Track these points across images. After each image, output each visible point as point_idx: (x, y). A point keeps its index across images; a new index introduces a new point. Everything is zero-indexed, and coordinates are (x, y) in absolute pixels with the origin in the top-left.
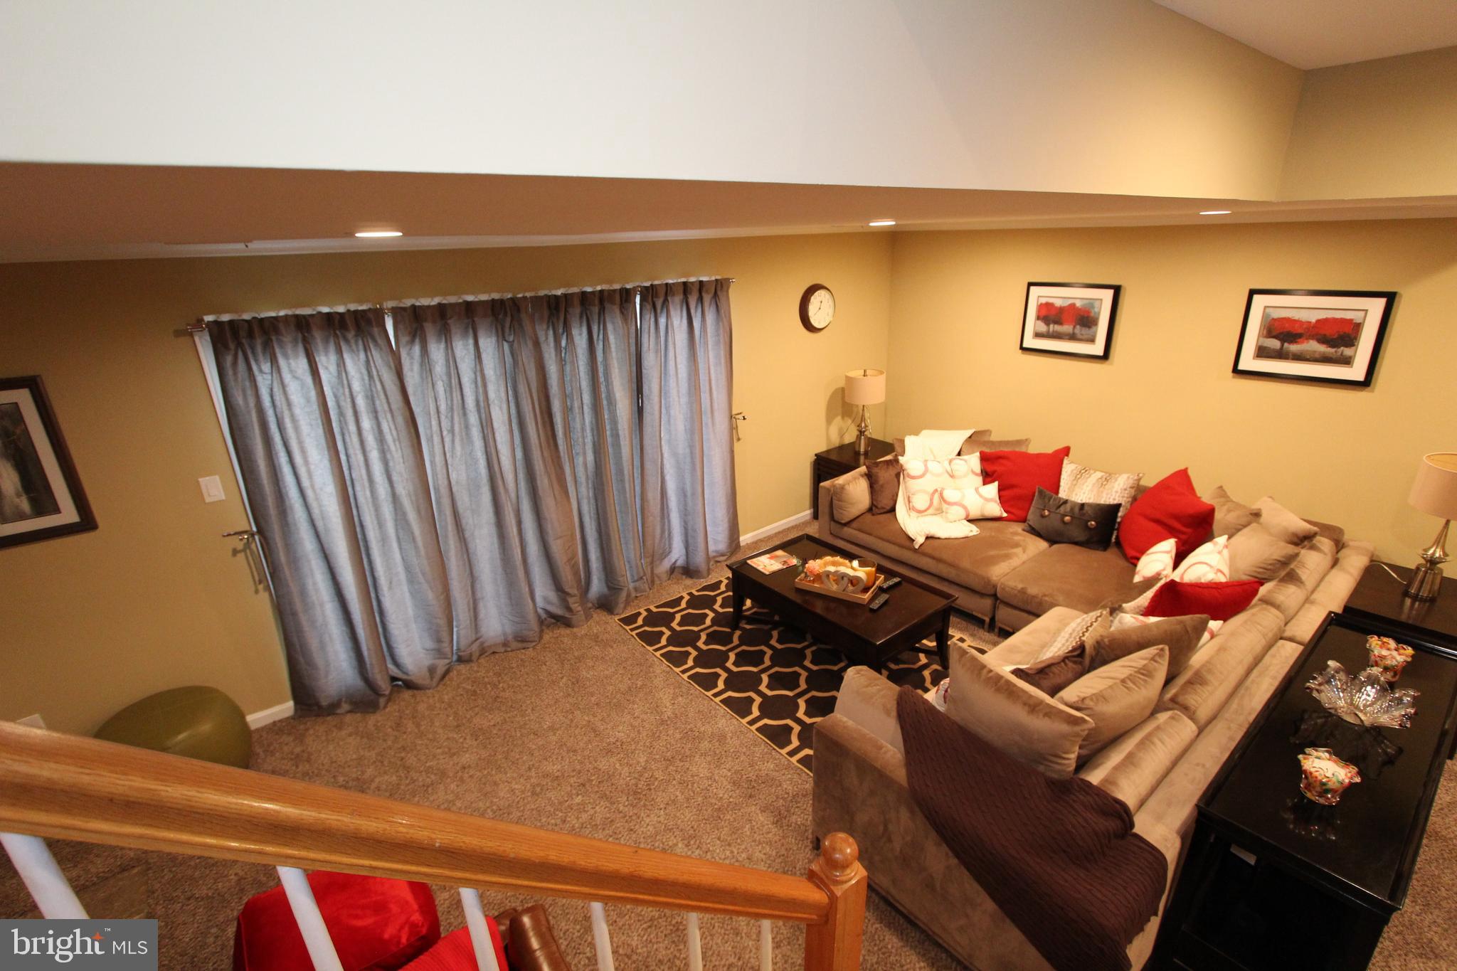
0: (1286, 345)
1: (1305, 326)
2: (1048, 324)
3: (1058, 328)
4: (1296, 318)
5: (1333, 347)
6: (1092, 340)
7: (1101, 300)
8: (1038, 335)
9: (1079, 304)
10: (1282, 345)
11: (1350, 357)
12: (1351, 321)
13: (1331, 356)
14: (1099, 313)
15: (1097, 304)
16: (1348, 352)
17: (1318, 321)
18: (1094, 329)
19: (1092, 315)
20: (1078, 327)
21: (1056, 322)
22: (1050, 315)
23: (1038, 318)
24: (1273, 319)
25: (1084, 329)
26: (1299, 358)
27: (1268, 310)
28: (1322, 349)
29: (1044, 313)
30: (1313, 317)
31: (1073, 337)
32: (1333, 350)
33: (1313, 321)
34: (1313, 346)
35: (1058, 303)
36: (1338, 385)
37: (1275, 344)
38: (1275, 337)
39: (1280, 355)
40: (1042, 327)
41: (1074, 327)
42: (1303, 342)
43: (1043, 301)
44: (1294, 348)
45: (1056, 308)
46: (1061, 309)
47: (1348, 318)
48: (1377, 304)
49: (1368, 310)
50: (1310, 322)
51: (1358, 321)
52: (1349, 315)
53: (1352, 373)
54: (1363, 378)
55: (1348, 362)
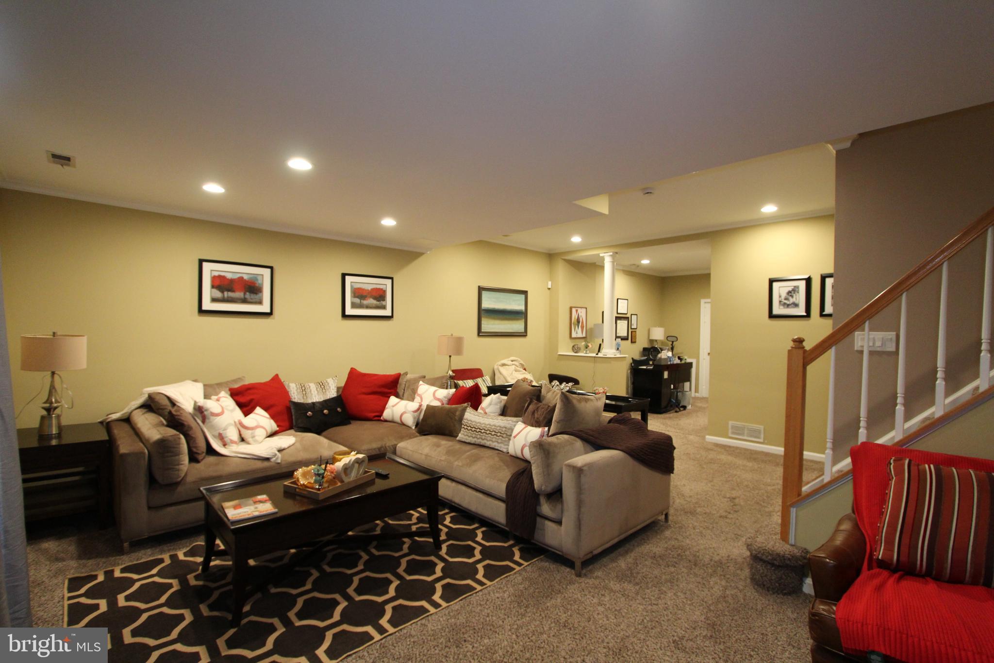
0: (362, 301)
1: (367, 292)
2: (223, 292)
3: (231, 294)
4: (365, 288)
5: (378, 301)
6: (260, 302)
7: (263, 275)
8: (214, 300)
9: (246, 277)
11: (385, 306)
12: (382, 289)
13: (378, 305)
14: (262, 284)
15: (259, 278)
16: (384, 303)
18: (260, 295)
19: (257, 285)
20: (248, 293)
21: (229, 290)
22: (222, 284)
23: (213, 287)
24: (355, 289)
25: (252, 294)
26: (368, 307)
27: (352, 284)
28: (375, 302)
29: (217, 283)
30: (369, 287)
31: (244, 301)
32: (378, 303)
33: (370, 289)
34: (372, 301)
35: (229, 276)
36: (381, 319)
37: (357, 301)
38: (357, 297)
39: (361, 306)
40: (218, 294)
41: (245, 294)
42: (367, 300)
43: (216, 274)
44: (365, 302)
45: (228, 279)
46: (232, 281)
48: (388, 282)
49: (386, 285)
50: (368, 290)
51: (384, 289)
52: (381, 287)
53: (387, 312)
54: (390, 314)
55: (384, 307)
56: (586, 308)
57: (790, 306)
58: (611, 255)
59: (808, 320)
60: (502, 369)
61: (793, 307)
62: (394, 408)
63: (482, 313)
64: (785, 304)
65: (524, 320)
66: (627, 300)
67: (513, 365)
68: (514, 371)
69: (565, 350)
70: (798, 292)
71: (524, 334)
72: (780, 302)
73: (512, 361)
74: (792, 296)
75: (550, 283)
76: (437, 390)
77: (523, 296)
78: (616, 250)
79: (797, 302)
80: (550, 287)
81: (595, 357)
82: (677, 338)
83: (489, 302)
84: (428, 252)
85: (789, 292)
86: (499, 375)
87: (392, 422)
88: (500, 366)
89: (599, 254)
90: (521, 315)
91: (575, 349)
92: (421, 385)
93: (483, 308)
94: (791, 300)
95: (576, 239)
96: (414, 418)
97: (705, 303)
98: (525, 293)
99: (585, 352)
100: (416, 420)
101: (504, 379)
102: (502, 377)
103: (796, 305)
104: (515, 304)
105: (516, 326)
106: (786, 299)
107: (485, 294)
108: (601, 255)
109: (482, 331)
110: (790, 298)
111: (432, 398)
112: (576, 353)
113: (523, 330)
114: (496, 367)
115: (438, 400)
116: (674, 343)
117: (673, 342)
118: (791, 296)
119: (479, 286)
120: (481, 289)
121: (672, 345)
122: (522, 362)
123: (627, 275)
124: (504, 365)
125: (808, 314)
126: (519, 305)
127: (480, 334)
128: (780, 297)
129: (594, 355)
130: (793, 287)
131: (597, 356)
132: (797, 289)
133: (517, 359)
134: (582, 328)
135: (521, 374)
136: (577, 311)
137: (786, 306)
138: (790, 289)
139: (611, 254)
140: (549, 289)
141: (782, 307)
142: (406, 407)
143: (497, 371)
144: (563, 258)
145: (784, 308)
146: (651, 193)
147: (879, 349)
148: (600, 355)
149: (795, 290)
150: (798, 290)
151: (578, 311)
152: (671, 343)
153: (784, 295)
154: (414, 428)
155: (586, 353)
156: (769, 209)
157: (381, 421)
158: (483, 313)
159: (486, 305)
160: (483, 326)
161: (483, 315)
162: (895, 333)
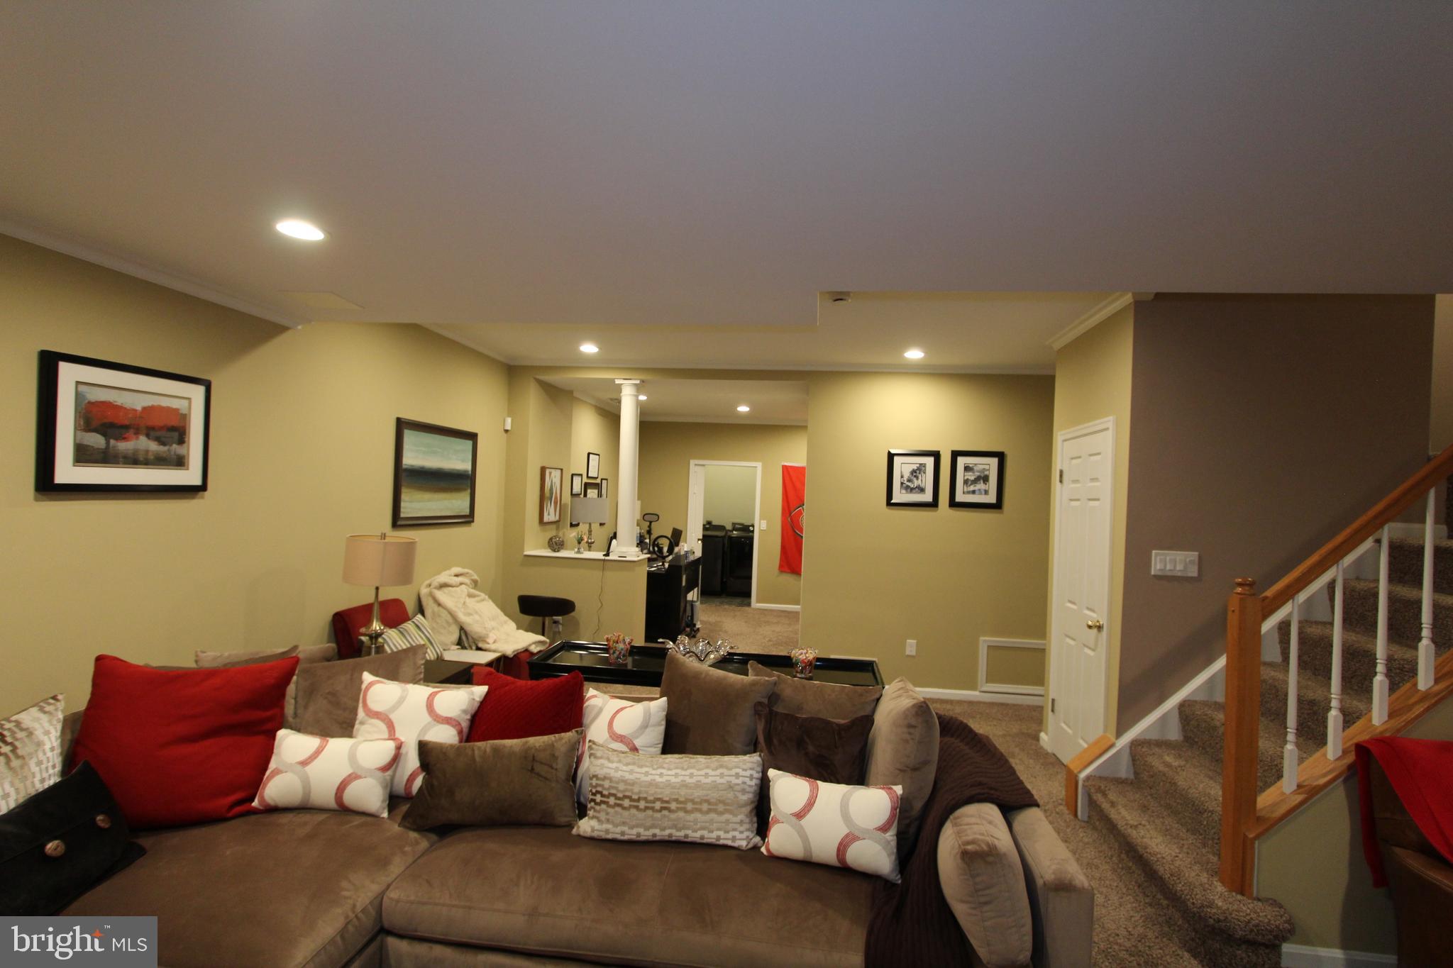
0: (112, 442)
1: (130, 416)
4: (119, 403)
5: (164, 444)
10: (108, 443)
11: (183, 458)
12: (177, 410)
13: (164, 455)
16: (180, 450)
17: (145, 409)
24: (89, 403)
26: (133, 460)
27: (80, 388)
28: (153, 446)
30: (137, 403)
32: (163, 449)
33: (139, 408)
34: (143, 444)
36: (168, 494)
37: (96, 440)
38: (99, 430)
39: (106, 458)
42: (131, 439)
44: (123, 446)
47: (174, 407)
48: (197, 392)
49: (189, 399)
50: (136, 410)
51: (184, 411)
52: (175, 404)
53: (191, 476)
54: (197, 481)
55: (180, 462)
56: (562, 470)
57: (914, 491)
58: (636, 385)
59: (936, 511)
60: (441, 596)
61: (919, 493)
62: (308, 768)
63: (403, 475)
64: (908, 487)
65: (469, 491)
66: (599, 455)
67: (461, 584)
68: (467, 598)
69: (536, 548)
70: (925, 473)
71: (468, 519)
72: (902, 483)
73: (457, 576)
74: (917, 478)
75: (509, 420)
76: (436, 693)
77: (469, 443)
78: (643, 377)
79: (923, 485)
80: (508, 427)
81: (604, 560)
82: (658, 516)
83: (419, 454)
84: (300, 327)
85: (913, 472)
86: (436, 608)
87: (304, 808)
88: (436, 588)
89: (613, 380)
90: (463, 481)
91: (556, 544)
92: (371, 684)
93: (404, 467)
94: (916, 483)
95: (589, 348)
96: (385, 787)
97: (696, 465)
98: (472, 437)
99: (576, 550)
100: (389, 789)
101: (449, 616)
102: (446, 613)
103: (921, 490)
104: (453, 458)
105: (455, 503)
106: (909, 480)
107: (409, 437)
108: (617, 382)
109: (402, 515)
110: (915, 479)
111: (427, 718)
112: (554, 551)
113: (467, 512)
114: (424, 591)
115: (448, 721)
116: (653, 524)
117: (651, 522)
118: (915, 476)
119: (399, 420)
120: (402, 425)
121: (650, 526)
122: (476, 577)
123: (600, 414)
124: (443, 586)
125: (934, 504)
126: (463, 461)
127: (399, 523)
128: (902, 477)
129: (599, 555)
130: (918, 465)
131: (607, 558)
132: (923, 468)
133: (466, 570)
134: (556, 503)
135: (478, 602)
136: (550, 473)
137: (909, 490)
138: (915, 467)
139: (638, 382)
140: (507, 431)
141: (904, 491)
142: (352, 757)
143: (430, 599)
144: (538, 377)
145: (907, 493)
146: (841, 299)
147: (1179, 574)
148: (611, 557)
149: (921, 468)
150: (925, 470)
151: (552, 474)
152: (648, 523)
153: (907, 475)
154: (385, 815)
155: (579, 552)
156: (914, 354)
157: (255, 812)
158: (404, 477)
159: (410, 460)
160: (403, 504)
161: (404, 483)
162: (1197, 553)
